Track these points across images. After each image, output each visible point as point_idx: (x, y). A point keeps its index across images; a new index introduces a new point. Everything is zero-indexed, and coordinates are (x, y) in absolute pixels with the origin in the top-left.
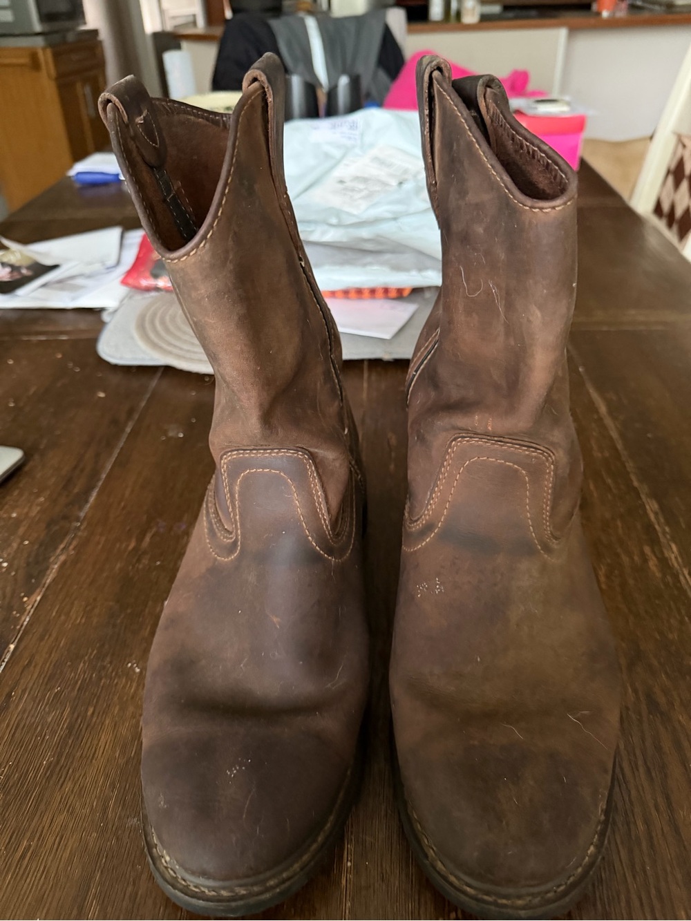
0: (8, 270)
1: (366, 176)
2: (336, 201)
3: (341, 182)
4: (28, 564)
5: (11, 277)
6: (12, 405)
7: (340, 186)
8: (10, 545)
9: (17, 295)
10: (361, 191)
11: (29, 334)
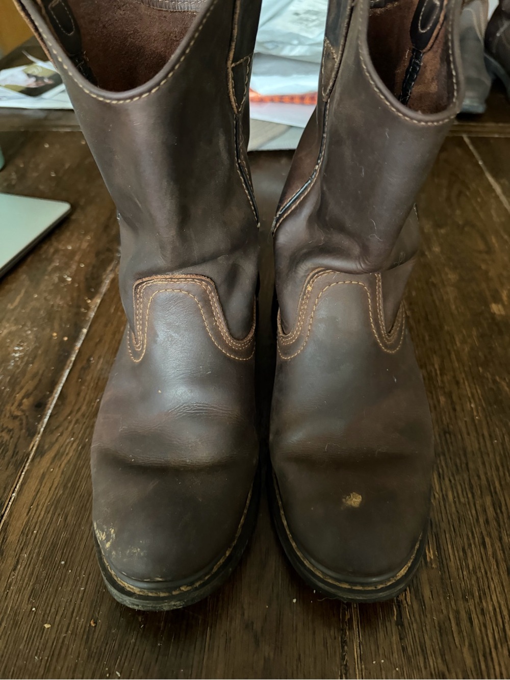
0: (33, 79)
1: (316, 9)
2: (295, 29)
3: (297, 14)
4: (87, 279)
5: (37, 85)
6: (53, 175)
7: (296, 17)
8: (70, 267)
9: (42, 98)
10: (313, 21)
11: (57, 126)
